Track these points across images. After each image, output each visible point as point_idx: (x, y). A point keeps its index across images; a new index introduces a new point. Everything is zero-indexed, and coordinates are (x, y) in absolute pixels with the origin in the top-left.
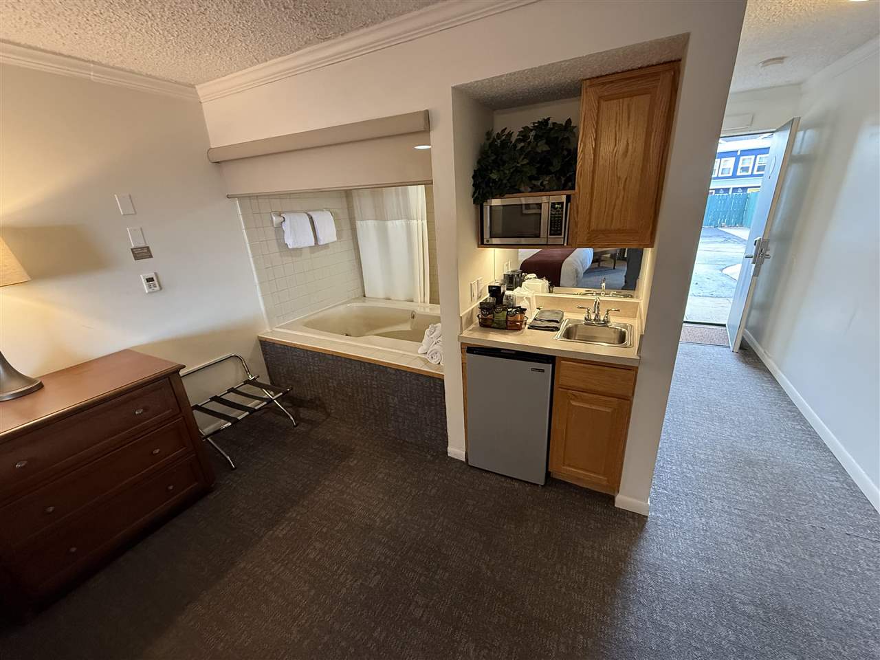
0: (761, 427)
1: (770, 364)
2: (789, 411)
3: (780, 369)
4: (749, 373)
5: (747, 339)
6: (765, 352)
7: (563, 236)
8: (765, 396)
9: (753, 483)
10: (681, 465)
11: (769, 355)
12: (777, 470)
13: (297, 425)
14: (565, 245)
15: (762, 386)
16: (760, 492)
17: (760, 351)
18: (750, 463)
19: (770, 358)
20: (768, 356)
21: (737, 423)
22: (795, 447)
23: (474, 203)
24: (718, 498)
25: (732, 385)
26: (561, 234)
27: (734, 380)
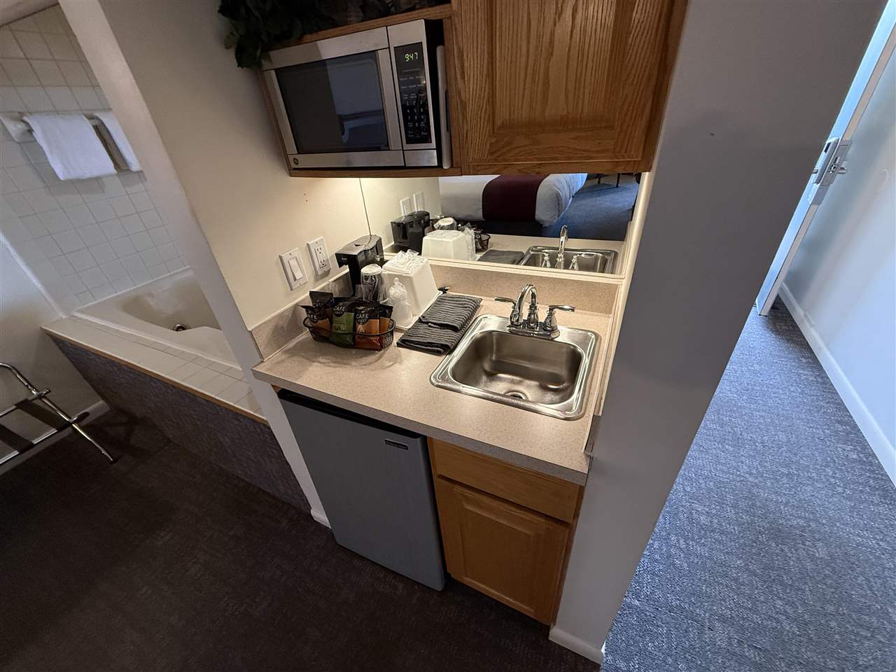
0: (796, 455)
1: (812, 335)
2: (839, 422)
3: (827, 346)
4: (780, 350)
5: (783, 299)
6: (806, 316)
7: (434, 144)
8: (802, 393)
9: (782, 583)
10: (667, 538)
11: (813, 322)
12: (822, 552)
13: (115, 461)
14: (446, 167)
15: (799, 375)
16: (792, 604)
17: (798, 314)
18: (779, 534)
19: (812, 326)
20: (809, 321)
21: (760, 446)
22: (849, 498)
23: (240, 64)
24: (723, 619)
25: (755, 372)
26: (428, 140)
27: (760, 363)
